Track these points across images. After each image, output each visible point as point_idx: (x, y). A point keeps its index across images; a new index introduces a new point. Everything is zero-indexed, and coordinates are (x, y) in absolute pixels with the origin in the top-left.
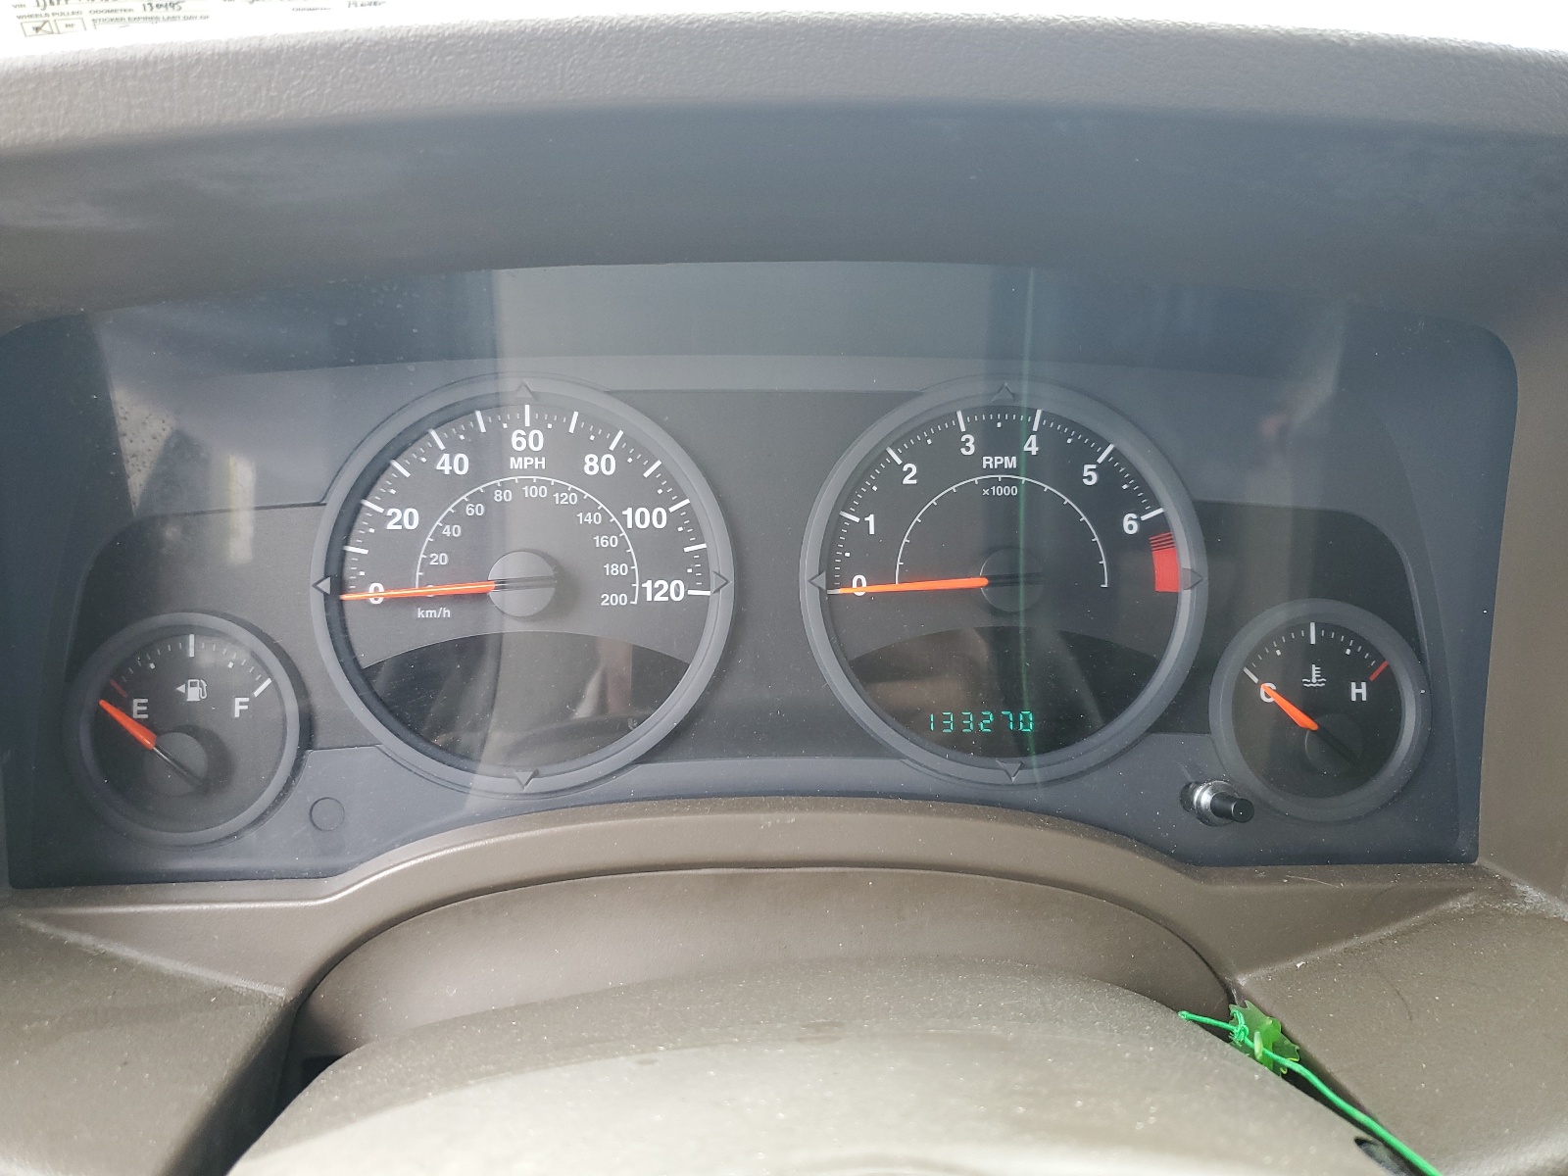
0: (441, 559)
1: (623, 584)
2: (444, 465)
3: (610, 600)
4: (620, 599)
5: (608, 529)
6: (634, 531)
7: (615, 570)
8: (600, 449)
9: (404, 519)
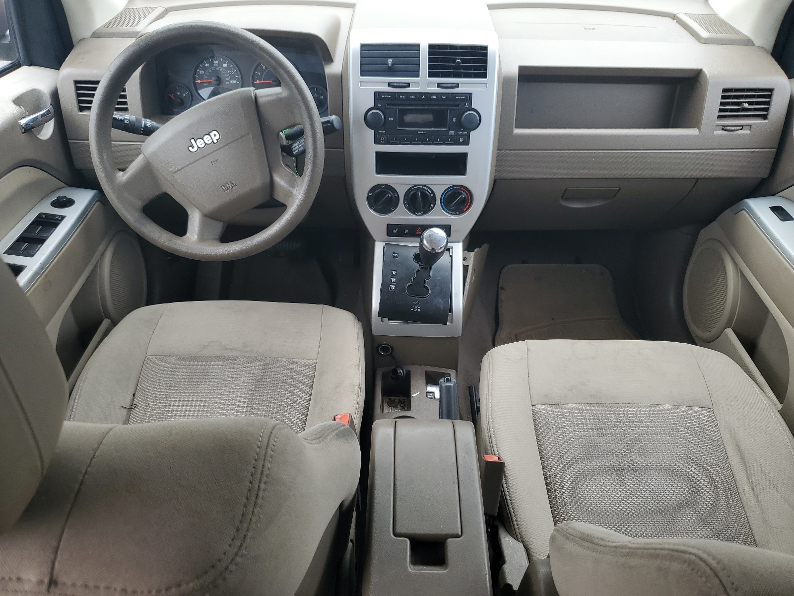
0: (206, 77)
1: (228, 81)
2: (206, 65)
3: (227, 83)
4: (228, 83)
5: (227, 74)
6: (230, 74)
7: (227, 79)
8: (225, 63)
9: (202, 72)
